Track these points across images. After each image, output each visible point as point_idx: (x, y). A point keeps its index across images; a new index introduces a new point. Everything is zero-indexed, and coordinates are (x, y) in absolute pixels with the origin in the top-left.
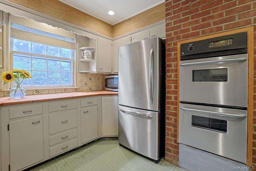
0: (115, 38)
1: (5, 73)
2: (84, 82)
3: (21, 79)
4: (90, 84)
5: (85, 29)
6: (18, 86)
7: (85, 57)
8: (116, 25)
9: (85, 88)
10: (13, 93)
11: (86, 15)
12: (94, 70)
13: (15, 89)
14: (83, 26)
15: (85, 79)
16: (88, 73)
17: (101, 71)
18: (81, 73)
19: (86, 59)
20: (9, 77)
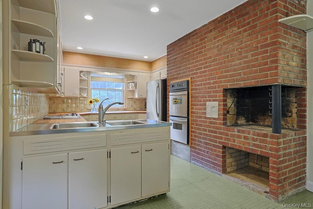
0: (153, 72)
1: (90, 100)
2: (130, 105)
3: (95, 103)
4: (135, 106)
5: (130, 70)
6: (94, 107)
7: (130, 87)
8: (153, 61)
9: (131, 109)
10: (92, 109)
11: (130, 60)
12: (136, 96)
13: (93, 108)
14: (128, 69)
15: (131, 102)
16: (133, 98)
17: (141, 97)
18: (128, 98)
19: (131, 89)
20: (91, 102)
